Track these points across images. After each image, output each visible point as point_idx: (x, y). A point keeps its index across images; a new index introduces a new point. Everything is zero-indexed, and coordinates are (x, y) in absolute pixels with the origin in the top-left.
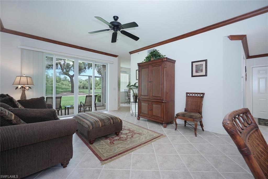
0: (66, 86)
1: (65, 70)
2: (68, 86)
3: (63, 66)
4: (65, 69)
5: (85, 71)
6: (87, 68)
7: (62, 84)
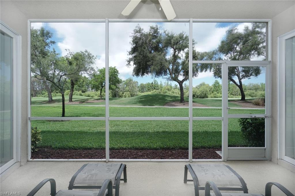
0: (176, 94)
1: (173, 76)
2: (178, 94)
3: (171, 71)
4: (174, 74)
5: (197, 74)
6: (199, 71)
7: (173, 92)
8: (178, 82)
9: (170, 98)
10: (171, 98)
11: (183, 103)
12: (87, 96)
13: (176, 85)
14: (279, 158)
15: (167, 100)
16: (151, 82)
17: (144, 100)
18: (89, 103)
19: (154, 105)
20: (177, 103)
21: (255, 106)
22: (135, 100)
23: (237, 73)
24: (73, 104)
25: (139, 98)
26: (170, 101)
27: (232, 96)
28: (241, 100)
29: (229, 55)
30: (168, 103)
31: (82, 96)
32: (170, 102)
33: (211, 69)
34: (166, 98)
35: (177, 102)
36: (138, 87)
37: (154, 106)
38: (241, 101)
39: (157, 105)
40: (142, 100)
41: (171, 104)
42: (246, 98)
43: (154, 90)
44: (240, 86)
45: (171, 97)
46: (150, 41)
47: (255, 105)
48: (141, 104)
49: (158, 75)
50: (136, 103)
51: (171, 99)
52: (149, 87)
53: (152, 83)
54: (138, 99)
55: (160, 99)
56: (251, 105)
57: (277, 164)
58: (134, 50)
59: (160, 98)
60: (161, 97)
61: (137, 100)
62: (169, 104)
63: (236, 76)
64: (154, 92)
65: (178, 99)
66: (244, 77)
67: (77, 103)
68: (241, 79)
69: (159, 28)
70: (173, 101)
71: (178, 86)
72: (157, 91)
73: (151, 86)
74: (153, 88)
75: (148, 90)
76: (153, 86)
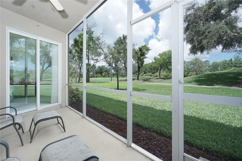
12: (155, 76)
18: (150, 81)
22: (192, 79)
24: (139, 81)
25: (198, 77)
31: (152, 76)
36: (209, 66)
40: (200, 79)
48: (197, 84)
49: (226, 49)
52: (225, 65)
53: (231, 60)
54: (196, 78)
55: (229, 78)
59: (230, 76)
61: (194, 79)
67: (142, 81)
72: (238, 69)
73: (228, 64)
74: (232, 66)
75: (224, 68)
76: (232, 63)
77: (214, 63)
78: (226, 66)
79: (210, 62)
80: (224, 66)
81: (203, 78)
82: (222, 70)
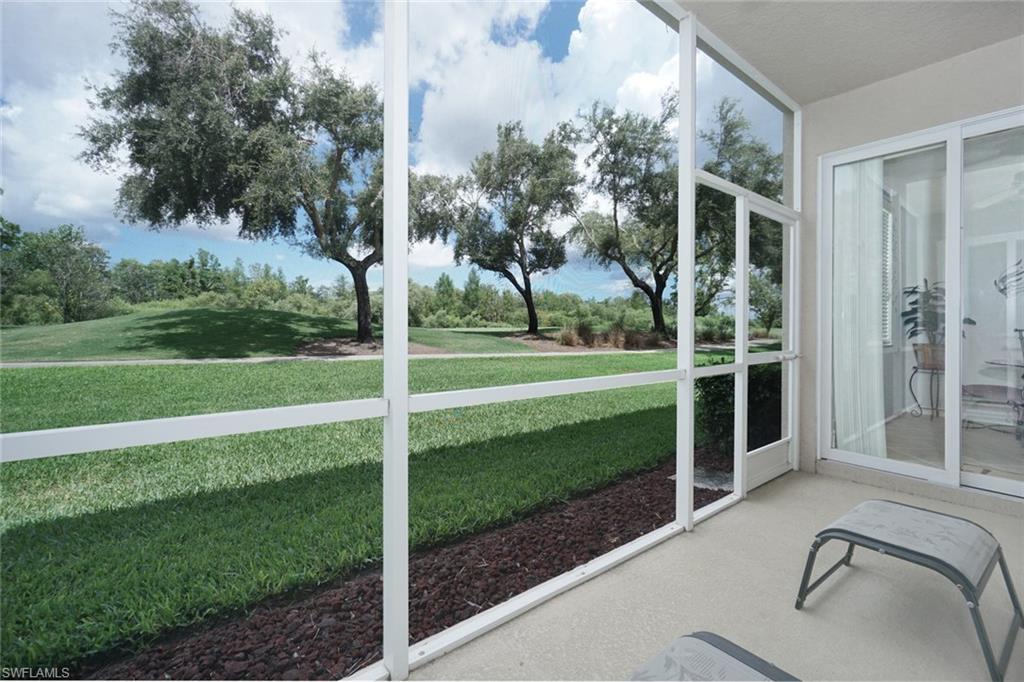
8: (348, 266)
9: (306, 324)
10: (313, 326)
11: (369, 342)
13: (301, 277)
14: (819, 458)
15: (297, 333)
16: (183, 259)
17: (183, 331)
19: (250, 353)
20: (347, 343)
21: (566, 347)
23: (519, 255)
25: (151, 323)
26: (312, 335)
27: (484, 322)
28: (528, 332)
29: (499, 200)
30: (307, 343)
32: (312, 339)
33: (445, 236)
34: (294, 326)
35: (342, 340)
37: (248, 356)
38: (529, 336)
39: (260, 353)
41: (325, 349)
42: (539, 328)
43: (204, 296)
44: (527, 293)
45: (314, 322)
46: (236, 72)
47: (562, 344)
50: (139, 348)
51: (314, 330)
52: (173, 278)
53: (192, 262)
54: (146, 328)
55: (267, 328)
56: (555, 345)
57: (816, 472)
58: (138, 90)
59: (266, 324)
60: (267, 321)
62: (314, 348)
63: (517, 264)
64: (204, 303)
65: (340, 330)
66: (535, 267)
68: (528, 273)
69: (277, 34)
70: (328, 337)
71: (350, 279)
72: (221, 300)
73: (183, 277)
74: (193, 284)
75: (170, 290)
76: (193, 276)
77: (124, 265)
78: (175, 282)
79: (109, 258)
80: (170, 280)
81: (180, 330)
82: (163, 298)
